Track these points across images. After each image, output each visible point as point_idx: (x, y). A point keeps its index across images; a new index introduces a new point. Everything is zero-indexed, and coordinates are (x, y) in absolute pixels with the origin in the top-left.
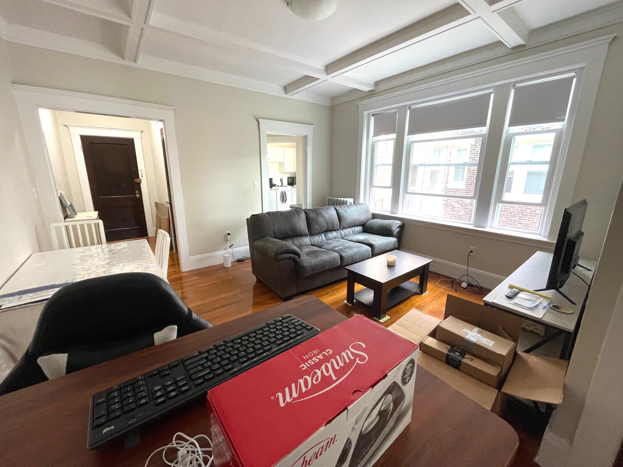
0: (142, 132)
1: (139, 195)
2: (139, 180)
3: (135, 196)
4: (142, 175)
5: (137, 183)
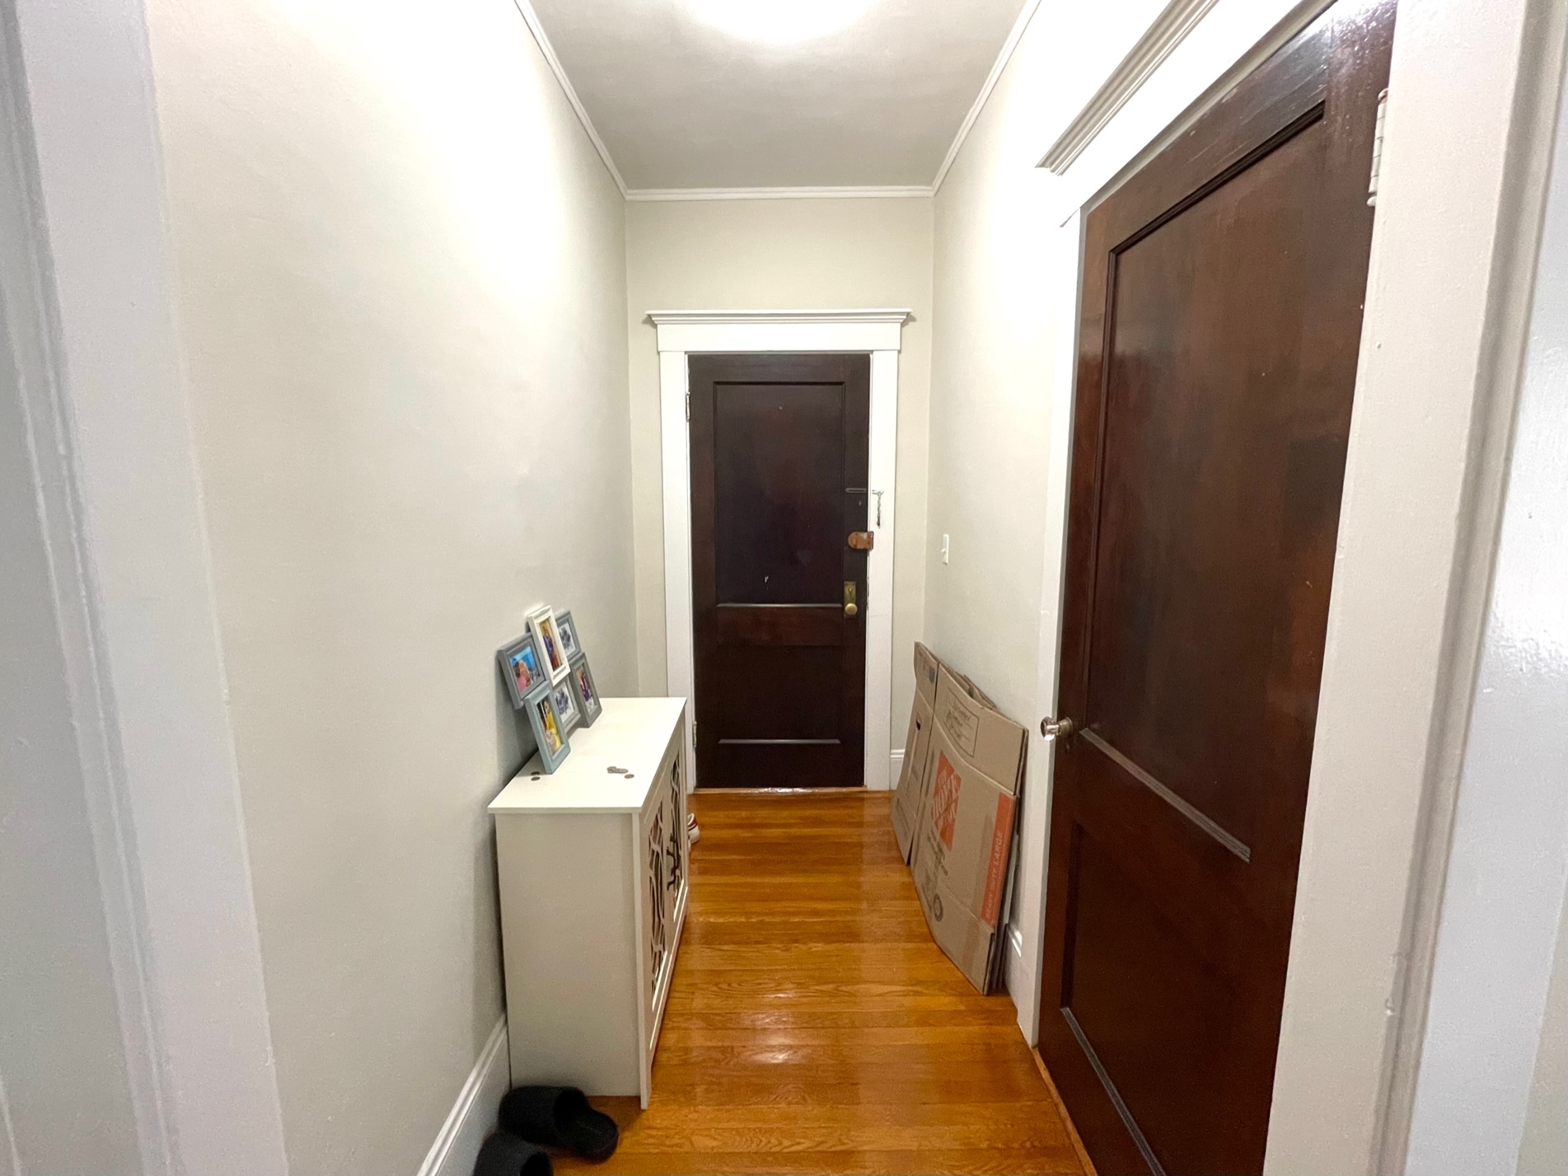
0: (909, 318)
1: (856, 604)
2: (865, 536)
3: (839, 605)
4: (879, 518)
5: (855, 550)
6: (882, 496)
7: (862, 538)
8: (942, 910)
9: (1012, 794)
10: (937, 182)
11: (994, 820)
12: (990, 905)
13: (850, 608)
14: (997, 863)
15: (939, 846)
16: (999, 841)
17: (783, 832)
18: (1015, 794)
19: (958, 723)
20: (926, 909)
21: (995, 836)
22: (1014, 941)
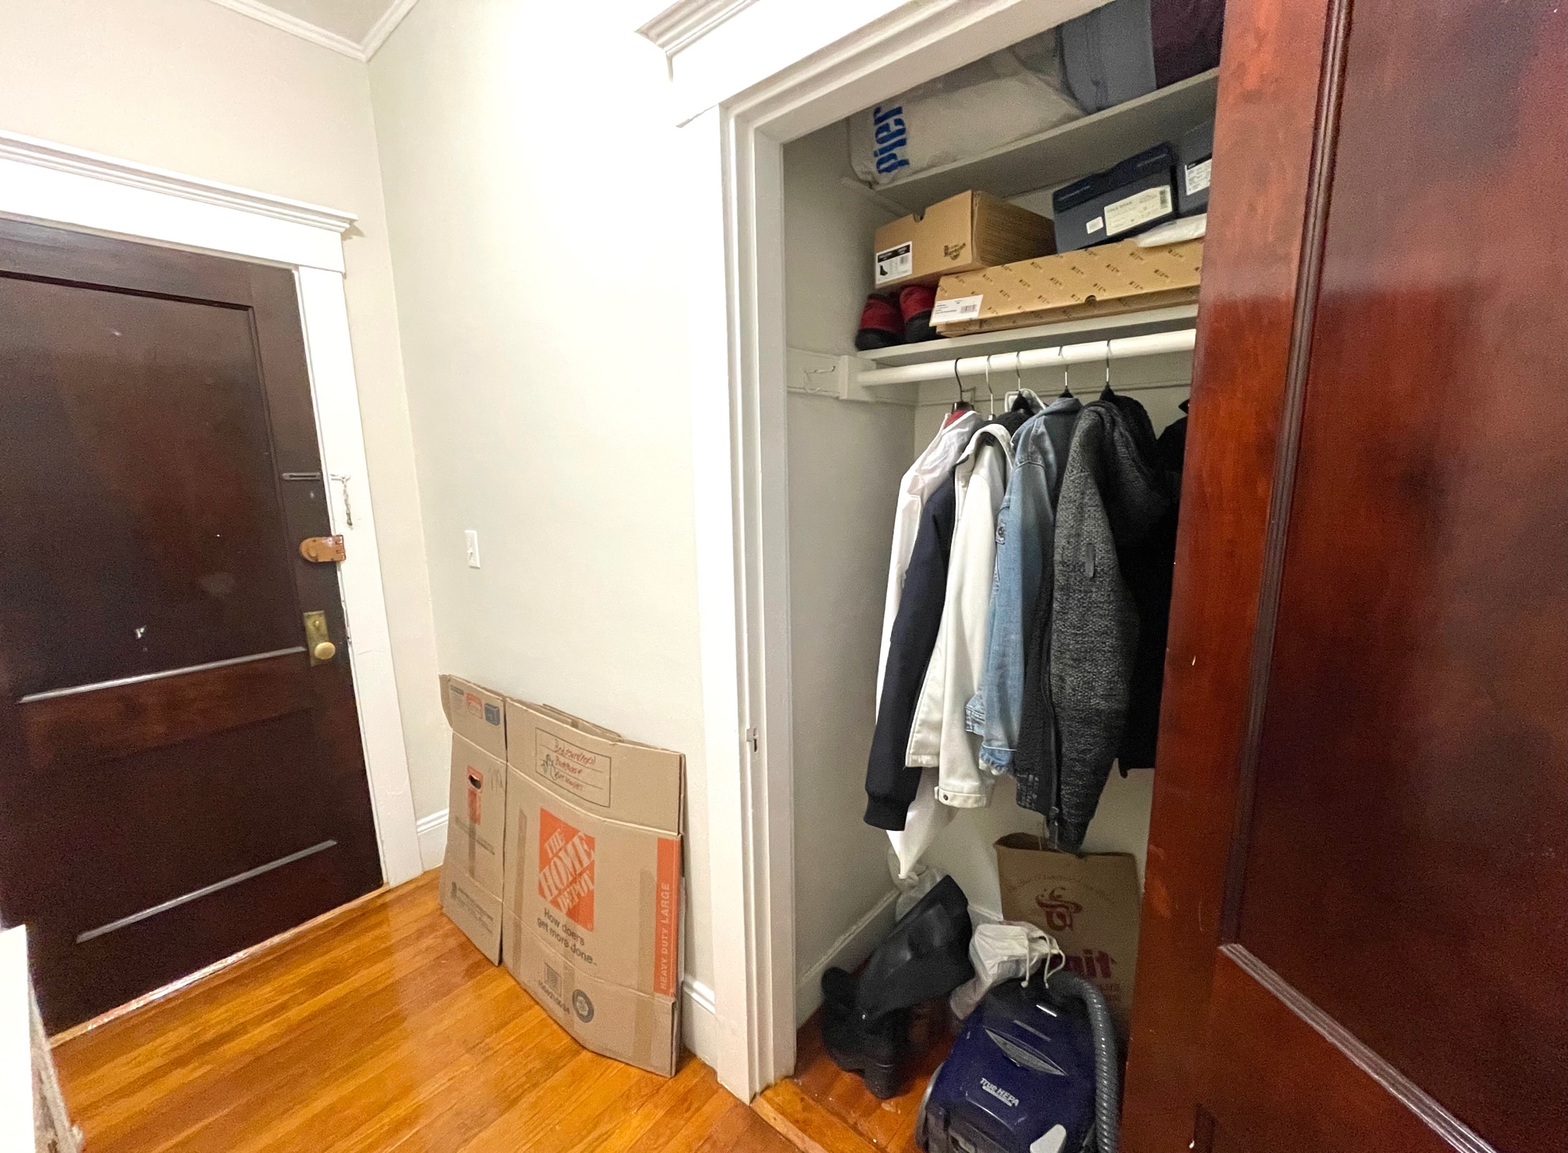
0: (353, 228)
1: (329, 643)
2: (330, 541)
3: (301, 649)
4: (349, 515)
5: (317, 565)
6: (348, 484)
7: (325, 547)
8: (589, 1003)
9: (676, 834)
10: (374, 40)
11: (655, 873)
12: (664, 973)
13: (324, 651)
14: (666, 922)
15: (567, 930)
16: (665, 895)
17: (274, 1026)
18: (679, 833)
19: (573, 770)
20: (559, 1012)
21: (659, 890)
22: (694, 995)
